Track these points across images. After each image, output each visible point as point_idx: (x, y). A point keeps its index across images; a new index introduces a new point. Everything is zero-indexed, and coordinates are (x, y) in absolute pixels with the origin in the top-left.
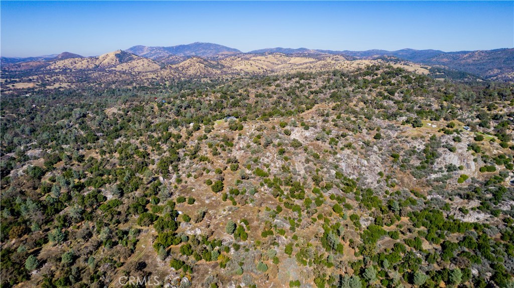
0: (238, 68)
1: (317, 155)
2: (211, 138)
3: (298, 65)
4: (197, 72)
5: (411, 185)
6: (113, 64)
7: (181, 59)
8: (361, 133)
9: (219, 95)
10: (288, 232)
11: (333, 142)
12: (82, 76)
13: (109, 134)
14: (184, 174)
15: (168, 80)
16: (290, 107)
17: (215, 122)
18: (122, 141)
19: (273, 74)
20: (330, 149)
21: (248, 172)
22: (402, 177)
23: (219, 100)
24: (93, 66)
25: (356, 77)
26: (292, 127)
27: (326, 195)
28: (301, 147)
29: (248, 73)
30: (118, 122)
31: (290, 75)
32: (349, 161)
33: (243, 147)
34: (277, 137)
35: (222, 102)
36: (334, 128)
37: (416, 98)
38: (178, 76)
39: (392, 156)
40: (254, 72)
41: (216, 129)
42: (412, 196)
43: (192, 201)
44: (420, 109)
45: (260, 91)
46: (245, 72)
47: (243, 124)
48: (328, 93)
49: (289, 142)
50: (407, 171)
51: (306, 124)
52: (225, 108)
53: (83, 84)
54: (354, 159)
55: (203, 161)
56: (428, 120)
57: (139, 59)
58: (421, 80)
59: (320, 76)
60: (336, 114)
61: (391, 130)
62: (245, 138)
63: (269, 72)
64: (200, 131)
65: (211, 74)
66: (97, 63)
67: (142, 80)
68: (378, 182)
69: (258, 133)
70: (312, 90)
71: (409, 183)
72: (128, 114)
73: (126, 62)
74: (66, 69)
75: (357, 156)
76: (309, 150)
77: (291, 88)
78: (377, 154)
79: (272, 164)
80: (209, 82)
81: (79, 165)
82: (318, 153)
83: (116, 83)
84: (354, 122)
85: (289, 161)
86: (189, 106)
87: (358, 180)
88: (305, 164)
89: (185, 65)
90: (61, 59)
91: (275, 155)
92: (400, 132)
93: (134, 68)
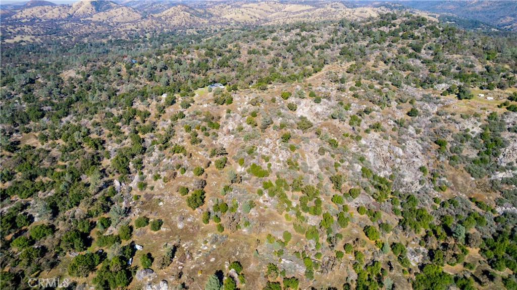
0: (228, 17)
1: (335, 141)
2: (190, 116)
3: (294, 13)
4: (182, 22)
5: (469, 188)
6: (89, 13)
7: (166, 7)
8: (389, 107)
9: (203, 51)
10: (302, 280)
11: (354, 121)
12: (53, 28)
13: (60, 107)
14: (150, 175)
15: (149, 32)
16: (292, 68)
17: (196, 92)
18: (71, 122)
19: (267, 23)
20: (351, 133)
21: (240, 169)
22: (454, 176)
23: (203, 58)
24: (66, 15)
25: (368, 27)
26: (298, 99)
27: (352, 204)
28: (312, 128)
29: (239, 23)
30: (75, 90)
31: (288, 25)
32: (378, 149)
33: (233, 130)
34: (279, 114)
35: (207, 61)
36: (354, 100)
37: (450, 56)
38: (160, 27)
39: (436, 142)
40: (245, 21)
41: (196, 102)
42: (473, 206)
43: (158, 225)
44: (458, 71)
45: (254, 46)
46: (236, 21)
47: (233, 96)
48: (336, 48)
49: (296, 122)
50: (459, 165)
51: (316, 94)
52: (210, 69)
53: (50, 37)
54: (384, 147)
55: (178, 153)
56: (477, 88)
57: (118, 8)
58: (451, 31)
59: (325, 27)
60: (353, 80)
61: (429, 102)
62: (235, 116)
63: (262, 21)
64: (174, 105)
65: (198, 24)
66: (71, 12)
67: (120, 32)
68: (421, 182)
69: (252, 108)
70: (316, 44)
71: (465, 185)
72: (89, 78)
73: (103, 11)
74: (34, 19)
75: (387, 142)
76: (322, 134)
77: (290, 42)
78: (414, 138)
79: (274, 157)
80: (196, 33)
81: (10, 157)
82: (336, 139)
83: (90, 36)
84: (379, 91)
85: (296, 152)
86: (165, 68)
87: (391, 177)
88: (318, 155)
89: (169, 14)
90: (29, 7)
91: (277, 143)
92: (442, 105)
93: (112, 17)
